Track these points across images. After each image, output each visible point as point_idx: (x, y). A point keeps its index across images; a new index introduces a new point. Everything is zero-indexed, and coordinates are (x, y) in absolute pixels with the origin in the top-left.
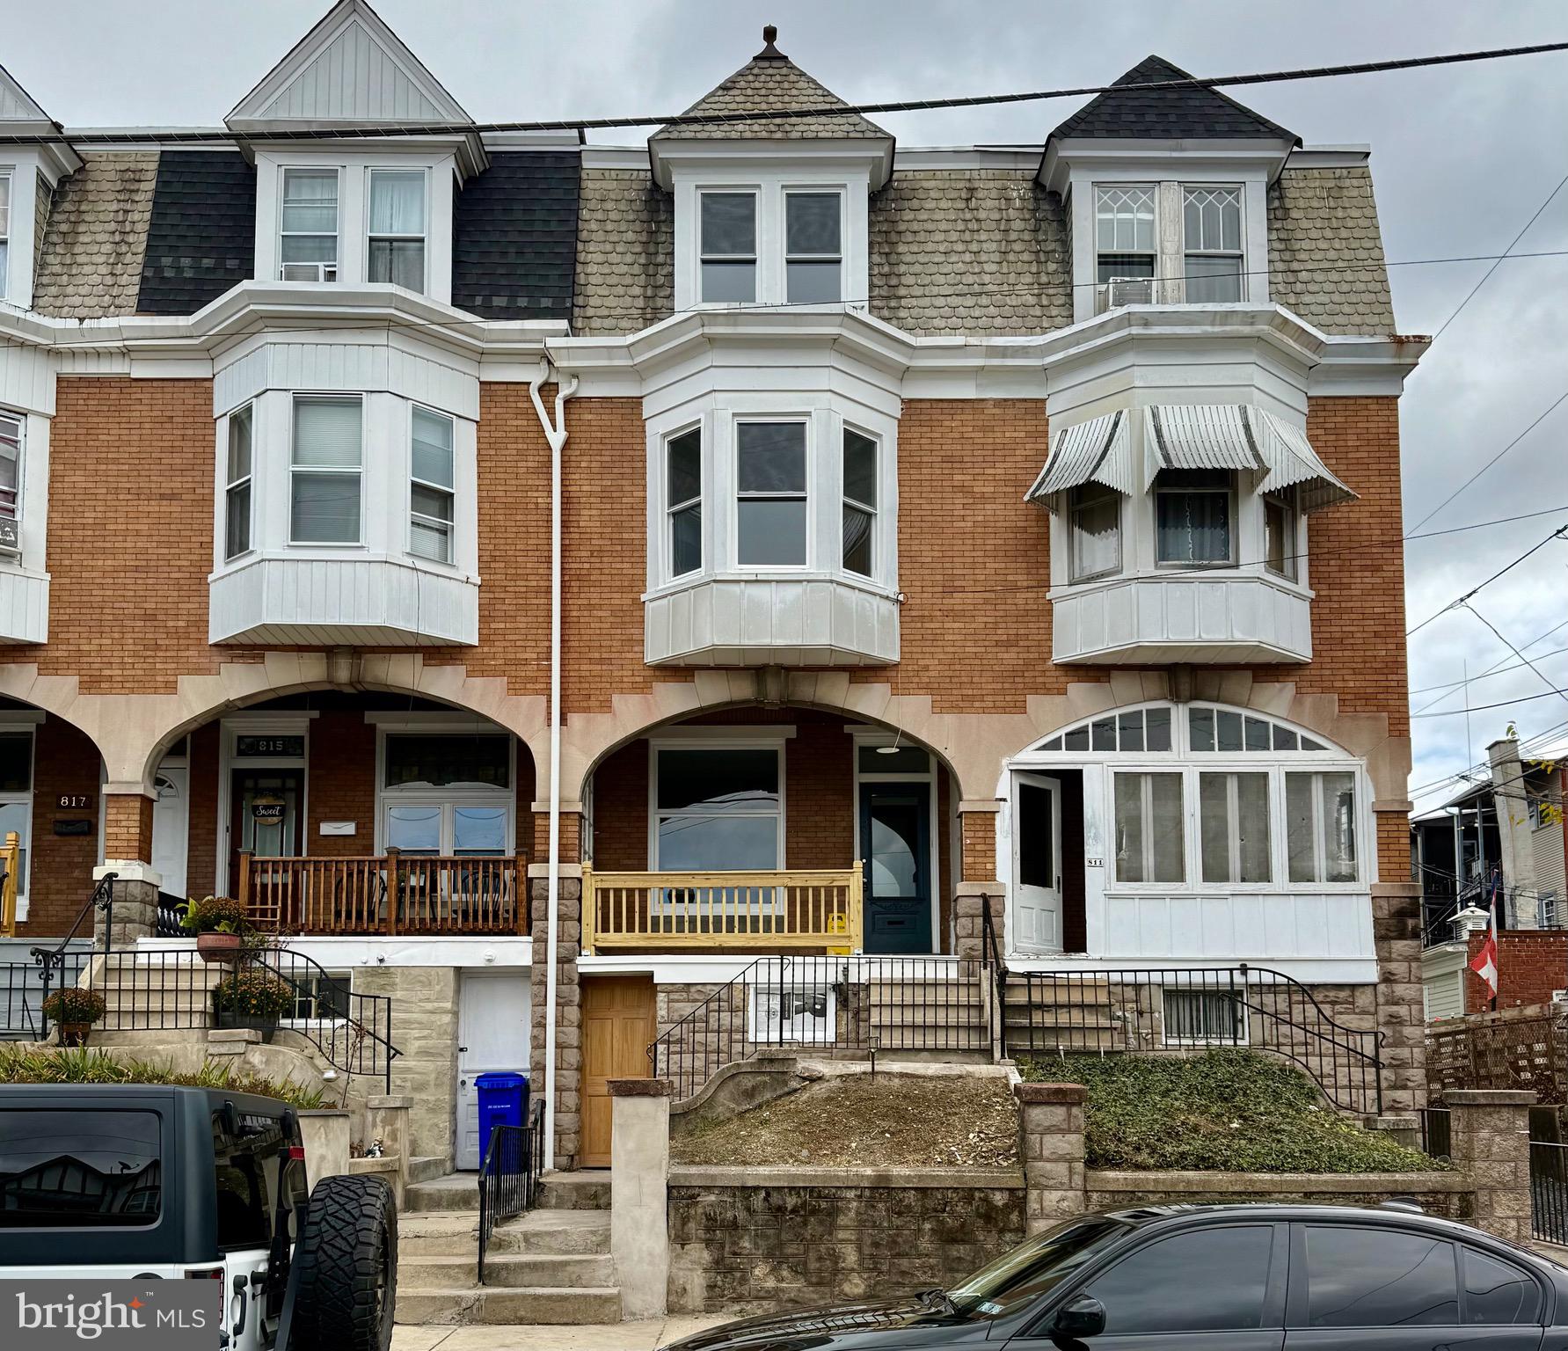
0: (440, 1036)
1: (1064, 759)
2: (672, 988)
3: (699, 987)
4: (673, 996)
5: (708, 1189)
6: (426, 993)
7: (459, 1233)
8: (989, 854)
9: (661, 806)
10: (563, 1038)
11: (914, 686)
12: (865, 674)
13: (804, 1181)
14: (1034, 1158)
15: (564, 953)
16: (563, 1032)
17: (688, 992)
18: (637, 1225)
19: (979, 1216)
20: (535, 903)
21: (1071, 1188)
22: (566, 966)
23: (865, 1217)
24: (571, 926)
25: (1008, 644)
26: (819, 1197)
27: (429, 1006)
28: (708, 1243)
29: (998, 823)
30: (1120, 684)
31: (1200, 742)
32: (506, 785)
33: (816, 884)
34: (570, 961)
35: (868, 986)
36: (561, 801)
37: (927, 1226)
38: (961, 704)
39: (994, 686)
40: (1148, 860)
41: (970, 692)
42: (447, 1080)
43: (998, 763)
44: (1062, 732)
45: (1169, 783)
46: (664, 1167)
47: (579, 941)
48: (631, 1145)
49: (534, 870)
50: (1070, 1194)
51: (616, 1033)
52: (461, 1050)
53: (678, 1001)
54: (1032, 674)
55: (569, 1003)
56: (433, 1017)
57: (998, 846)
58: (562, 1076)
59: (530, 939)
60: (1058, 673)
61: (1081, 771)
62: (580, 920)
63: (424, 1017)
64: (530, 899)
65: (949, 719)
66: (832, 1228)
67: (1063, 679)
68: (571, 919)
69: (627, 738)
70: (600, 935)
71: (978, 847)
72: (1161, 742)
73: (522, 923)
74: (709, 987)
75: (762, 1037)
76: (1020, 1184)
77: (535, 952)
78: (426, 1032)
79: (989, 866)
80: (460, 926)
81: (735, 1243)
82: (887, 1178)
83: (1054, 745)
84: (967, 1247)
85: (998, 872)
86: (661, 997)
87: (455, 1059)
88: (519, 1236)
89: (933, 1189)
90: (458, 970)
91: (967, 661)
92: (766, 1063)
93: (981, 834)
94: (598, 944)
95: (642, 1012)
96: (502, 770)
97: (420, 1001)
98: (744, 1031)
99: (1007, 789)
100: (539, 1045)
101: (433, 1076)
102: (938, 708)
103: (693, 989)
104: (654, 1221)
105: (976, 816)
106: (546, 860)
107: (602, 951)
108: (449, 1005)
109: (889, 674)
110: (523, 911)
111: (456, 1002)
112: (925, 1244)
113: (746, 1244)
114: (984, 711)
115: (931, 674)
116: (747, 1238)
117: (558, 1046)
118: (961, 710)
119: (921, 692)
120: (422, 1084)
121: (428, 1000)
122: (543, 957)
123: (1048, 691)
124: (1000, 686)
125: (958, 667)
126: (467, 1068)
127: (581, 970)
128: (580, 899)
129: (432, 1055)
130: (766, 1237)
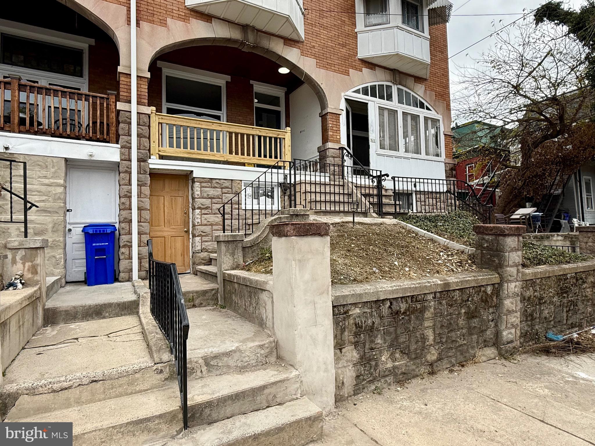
0: (55, 200)
1: (361, 97)
2: (203, 180)
3: (217, 181)
4: (203, 184)
6: (44, 173)
7: (141, 369)
8: (338, 132)
9: (167, 102)
10: (142, 204)
11: (309, 53)
12: (291, 42)
14: (506, 266)
15: (141, 156)
16: (141, 201)
17: (211, 183)
19: (482, 301)
20: (121, 125)
21: (517, 281)
22: (142, 164)
23: (438, 310)
24: (145, 140)
25: (344, 46)
26: (416, 301)
27: (46, 181)
28: (356, 344)
29: (341, 119)
30: (379, 72)
31: (400, 102)
32: (81, 76)
33: (271, 135)
34: (145, 161)
35: (295, 185)
36: (138, 69)
37: (463, 311)
38: (327, 66)
39: (338, 61)
40: (387, 142)
41: (330, 62)
42: (61, 228)
43: (340, 94)
44: (361, 87)
45: (393, 113)
47: (149, 150)
49: (120, 106)
51: (166, 203)
52: (68, 211)
53: (206, 187)
54: (351, 60)
55: (145, 185)
56: (49, 189)
57: (341, 129)
58: (141, 226)
59: (119, 146)
60: (360, 63)
61: (367, 104)
62: (149, 138)
63: (43, 188)
64: (118, 123)
65: (323, 71)
66: (422, 320)
67: (361, 65)
68: (145, 137)
70: (160, 148)
71: (334, 128)
72: (389, 98)
73: (112, 135)
74: (222, 181)
77: (122, 154)
78: (44, 198)
79: (338, 137)
80: (68, 132)
81: (372, 342)
82: (447, 284)
83: (357, 91)
84: (478, 319)
85: (341, 140)
86: (197, 184)
87: (65, 215)
89: (465, 288)
90: (66, 160)
91: (329, 48)
93: (335, 123)
94: (161, 153)
95: (181, 193)
96: (78, 68)
97: (40, 177)
98: (239, 203)
99: (343, 105)
100: (125, 207)
101: (50, 226)
102: (319, 65)
103: (214, 181)
105: (333, 115)
106: (129, 102)
107: (162, 157)
108: (62, 182)
109: (298, 45)
110: (113, 129)
111: (65, 181)
112: (461, 322)
113: (379, 341)
114: (335, 71)
115: (316, 50)
116: (379, 336)
117: (139, 209)
118: (327, 69)
119: (313, 57)
120: (42, 231)
121: (45, 177)
122: (127, 157)
123: (356, 69)
124: (340, 62)
125: (325, 50)
126: (71, 221)
127: (151, 166)
128: (149, 127)
129: (49, 212)
130: (389, 333)
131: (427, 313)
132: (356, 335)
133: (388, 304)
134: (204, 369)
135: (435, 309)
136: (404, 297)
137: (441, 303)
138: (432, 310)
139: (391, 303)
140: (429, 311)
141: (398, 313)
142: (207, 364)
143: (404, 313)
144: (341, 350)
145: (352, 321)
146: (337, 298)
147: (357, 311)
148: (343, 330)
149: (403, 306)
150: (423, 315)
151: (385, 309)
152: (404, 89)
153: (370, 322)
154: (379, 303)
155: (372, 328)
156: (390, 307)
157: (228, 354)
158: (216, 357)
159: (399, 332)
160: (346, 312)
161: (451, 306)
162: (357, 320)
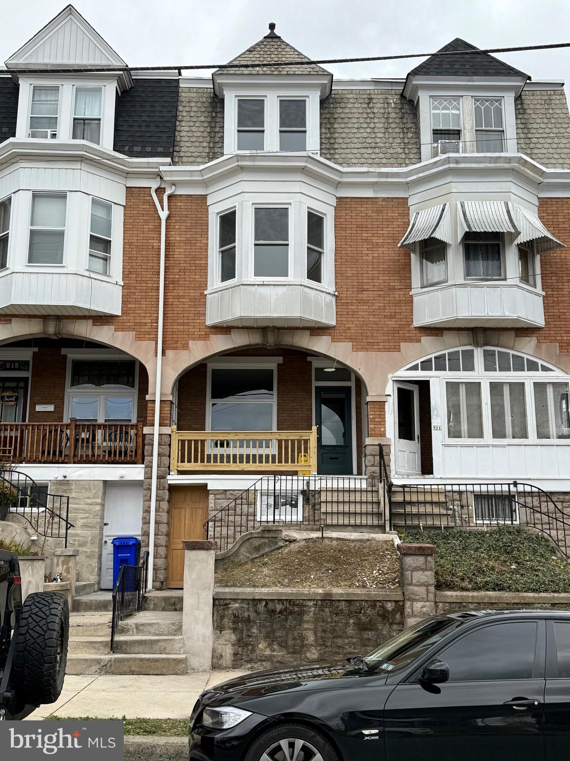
0: (94, 517)
1: (420, 375)
2: (217, 492)
3: (231, 492)
4: (218, 496)
5: (235, 600)
6: (88, 494)
7: (101, 624)
8: (382, 423)
9: (213, 397)
10: (159, 518)
11: (343, 337)
12: (319, 331)
13: (286, 596)
14: (408, 584)
15: (161, 473)
16: (159, 515)
17: (225, 494)
18: (196, 620)
19: (379, 615)
20: (146, 447)
21: (428, 601)
22: (162, 480)
23: (318, 616)
24: (165, 460)
25: (392, 317)
26: (294, 605)
27: (89, 501)
28: (234, 630)
29: (386, 407)
30: (448, 337)
31: (489, 367)
32: (133, 386)
33: (293, 438)
34: (164, 477)
35: (320, 492)
36: (162, 394)
37: (352, 621)
38: (367, 347)
39: (384, 338)
40: (464, 427)
41: (372, 341)
42: (97, 541)
43: (386, 377)
44: (419, 361)
45: (474, 388)
46: (212, 589)
47: (169, 467)
48: (194, 576)
49: (146, 430)
50: (427, 604)
51: (187, 516)
52: (105, 524)
53: (219, 499)
54: (403, 332)
55: (163, 500)
56: (91, 507)
57: (387, 419)
58: (158, 538)
59: (143, 466)
60: (416, 332)
61: (429, 381)
62: (169, 456)
63: (86, 507)
64: (144, 445)
65: (361, 354)
66: (301, 622)
67: (418, 335)
68: (165, 455)
69: (196, 363)
70: (180, 464)
71: (377, 420)
72: (469, 367)
73: (139, 457)
74: (236, 492)
75: (264, 518)
76: (400, 598)
77: (146, 473)
78: (87, 515)
79: (382, 429)
80: (107, 459)
81: (248, 630)
82: (330, 594)
83: (415, 368)
84: (373, 632)
85: (387, 433)
86: (211, 496)
87: (102, 529)
88: (133, 626)
89: (354, 600)
90: (105, 482)
91: (370, 325)
92: (266, 532)
93: (378, 413)
94: (179, 469)
95: (201, 505)
96: (131, 379)
97: (85, 498)
98: (255, 515)
99: (391, 389)
100: (146, 522)
101: (90, 538)
102: (356, 349)
103: (228, 493)
104: (205, 618)
105: (376, 403)
106: (153, 425)
107: (181, 472)
108: (99, 501)
109: (330, 331)
110: (140, 451)
111: (103, 499)
112: (350, 631)
113: (255, 630)
114: (379, 350)
115: (352, 331)
116: (255, 627)
117: (157, 522)
118: (367, 350)
119: (347, 340)
120: (84, 543)
121: (88, 498)
122: (150, 475)
123: (411, 341)
124: (387, 338)
125: (365, 328)
126: (108, 534)
127: (169, 482)
128: (170, 445)
129: (90, 527)
130: (265, 627)
131: (306, 616)
132: (234, 622)
133: (264, 603)
134: (135, 631)
135: (314, 614)
136: (280, 600)
137: (323, 610)
138: (311, 614)
139: (267, 603)
140: (308, 615)
141: (273, 611)
142: (137, 628)
143: (280, 613)
144: (221, 631)
145: (230, 612)
146: (217, 593)
147: (237, 605)
148: (222, 617)
149: (279, 607)
150: (302, 618)
151: (261, 607)
152: (497, 349)
153: (246, 614)
154: (255, 602)
155: (248, 620)
156: (265, 606)
157: (150, 625)
158: (143, 625)
159: (275, 627)
160: (226, 605)
161: (337, 614)
162: (235, 611)
